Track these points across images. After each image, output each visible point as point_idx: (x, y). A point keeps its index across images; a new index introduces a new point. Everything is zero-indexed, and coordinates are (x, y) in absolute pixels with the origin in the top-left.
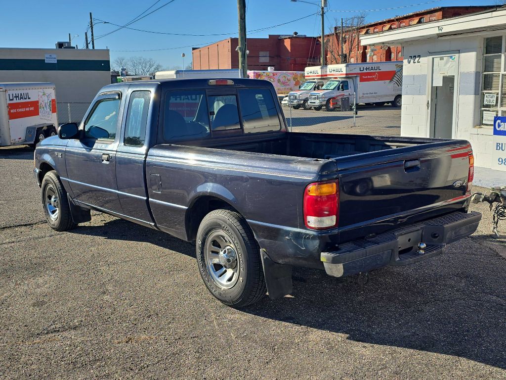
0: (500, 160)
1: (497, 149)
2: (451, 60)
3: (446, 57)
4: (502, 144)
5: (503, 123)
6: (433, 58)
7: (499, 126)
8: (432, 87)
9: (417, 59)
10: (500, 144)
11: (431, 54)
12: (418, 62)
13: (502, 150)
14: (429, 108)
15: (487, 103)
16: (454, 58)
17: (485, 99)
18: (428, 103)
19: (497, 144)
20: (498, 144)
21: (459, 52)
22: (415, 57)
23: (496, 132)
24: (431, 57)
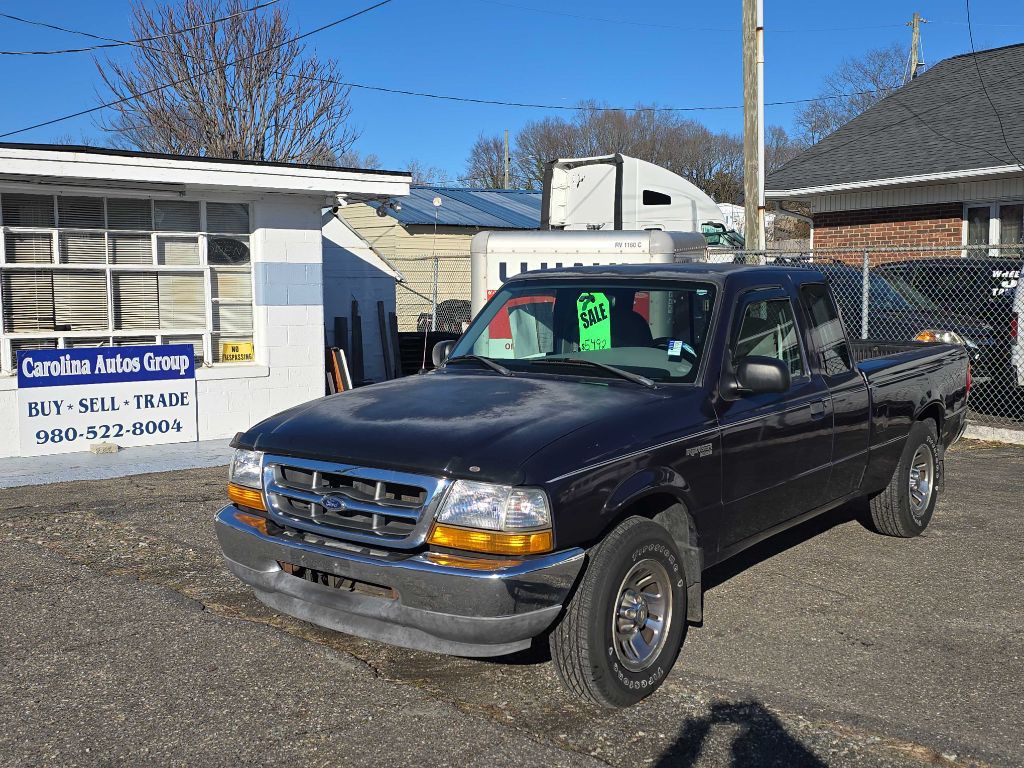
0: (42, 435)
1: (31, 415)
4: (43, 404)
5: (39, 363)
7: (31, 369)
10: (36, 404)
13: (44, 414)
19: (30, 404)
20: (33, 405)
23: (24, 382)
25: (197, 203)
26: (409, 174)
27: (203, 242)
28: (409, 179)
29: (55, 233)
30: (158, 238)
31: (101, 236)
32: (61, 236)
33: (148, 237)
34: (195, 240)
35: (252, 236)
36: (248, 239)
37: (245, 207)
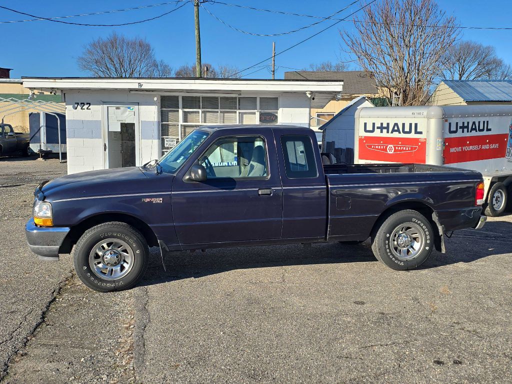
2: (129, 110)
3: (122, 108)
6: (108, 107)
8: (109, 132)
9: (86, 107)
11: (104, 103)
12: (87, 109)
14: (107, 150)
15: (167, 146)
16: (133, 109)
17: (166, 142)
18: (105, 145)
21: (138, 104)
22: (83, 104)
24: (106, 106)
25: (256, 98)
26: (342, 81)
27: (258, 114)
28: (342, 83)
29: (200, 111)
30: (239, 113)
31: (218, 112)
32: (203, 112)
33: (236, 112)
34: (254, 113)
35: (278, 111)
36: (277, 113)
37: (276, 99)
